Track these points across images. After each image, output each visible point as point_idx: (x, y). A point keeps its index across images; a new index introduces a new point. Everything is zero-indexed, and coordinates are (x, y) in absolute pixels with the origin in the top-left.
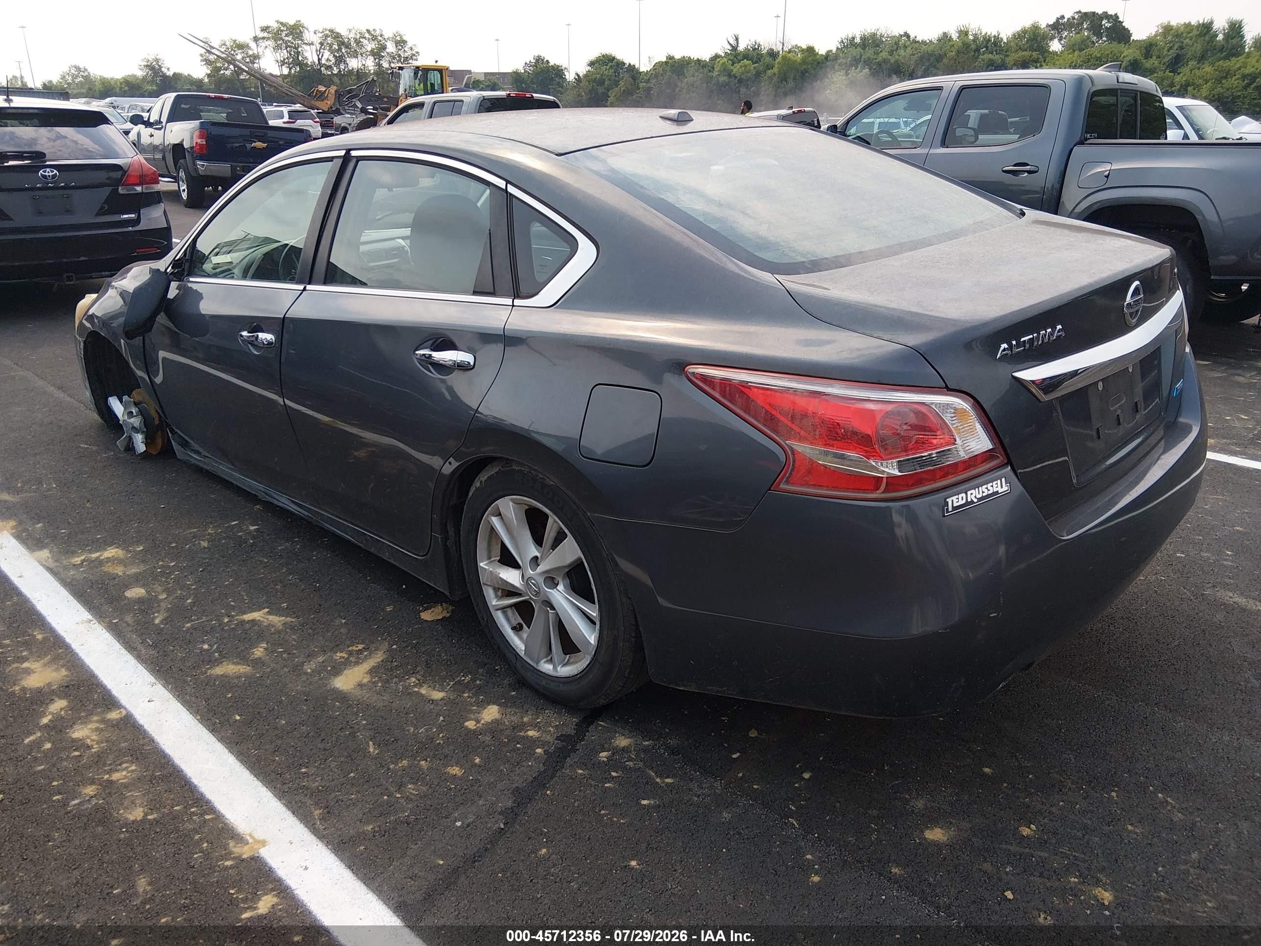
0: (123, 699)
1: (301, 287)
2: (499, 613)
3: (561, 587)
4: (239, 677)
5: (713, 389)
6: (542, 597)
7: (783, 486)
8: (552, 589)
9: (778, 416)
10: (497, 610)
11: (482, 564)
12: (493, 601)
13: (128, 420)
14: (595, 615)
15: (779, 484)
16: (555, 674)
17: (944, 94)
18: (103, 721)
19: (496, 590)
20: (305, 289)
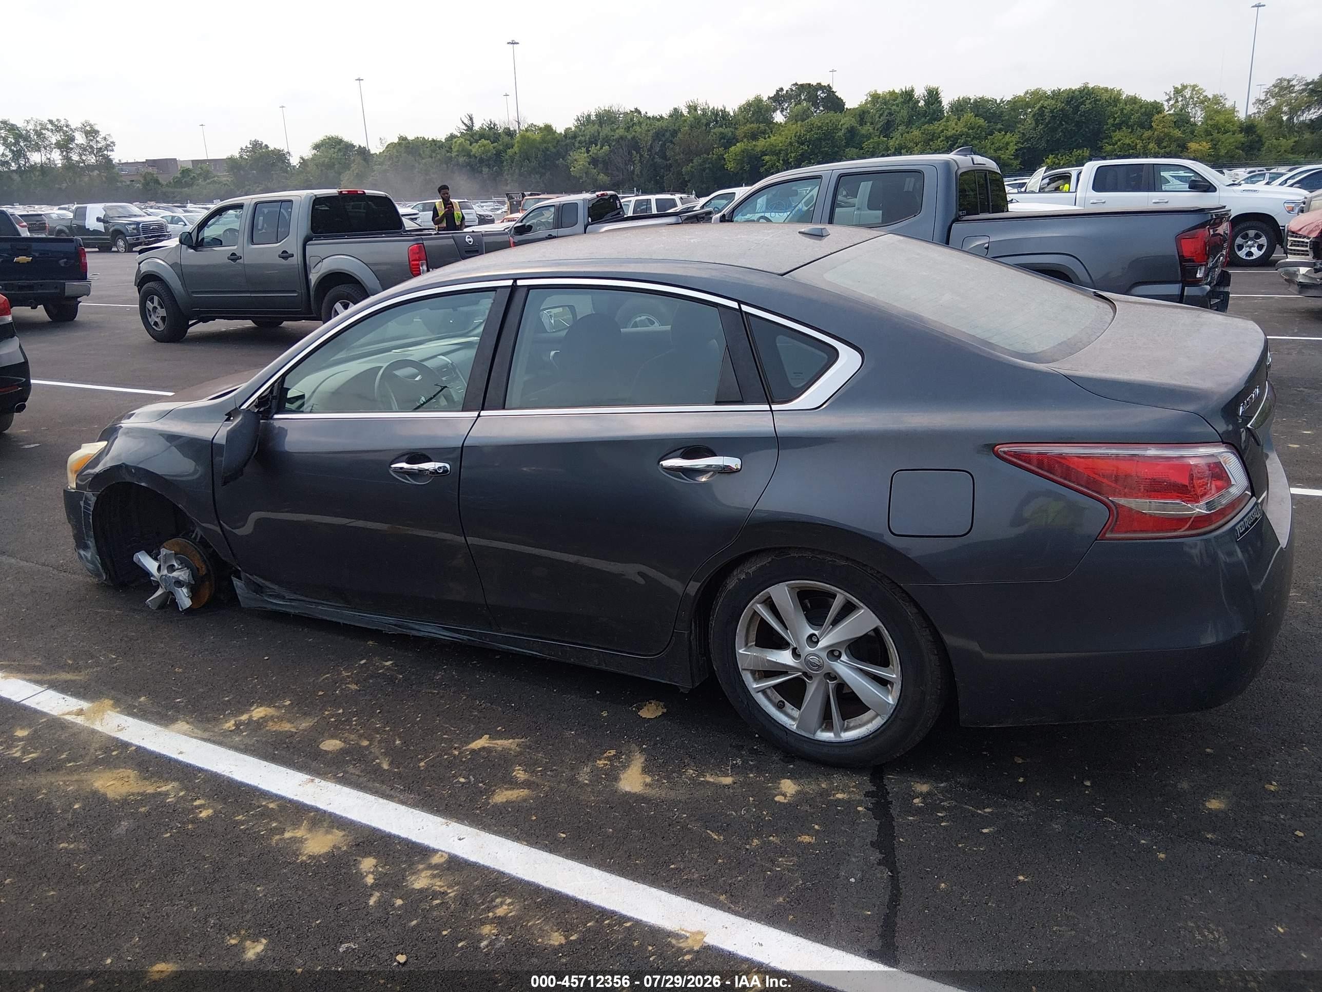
0: (433, 844)
1: (476, 414)
2: (760, 695)
3: (844, 658)
4: (525, 800)
5: (1029, 463)
6: (825, 670)
7: (1108, 535)
8: (835, 661)
9: (1101, 479)
10: (759, 692)
11: (741, 651)
12: (753, 685)
13: (171, 575)
14: (894, 676)
15: (1105, 534)
16: (838, 740)
17: (825, 180)
18: (431, 867)
19: (753, 672)
20: (479, 416)
